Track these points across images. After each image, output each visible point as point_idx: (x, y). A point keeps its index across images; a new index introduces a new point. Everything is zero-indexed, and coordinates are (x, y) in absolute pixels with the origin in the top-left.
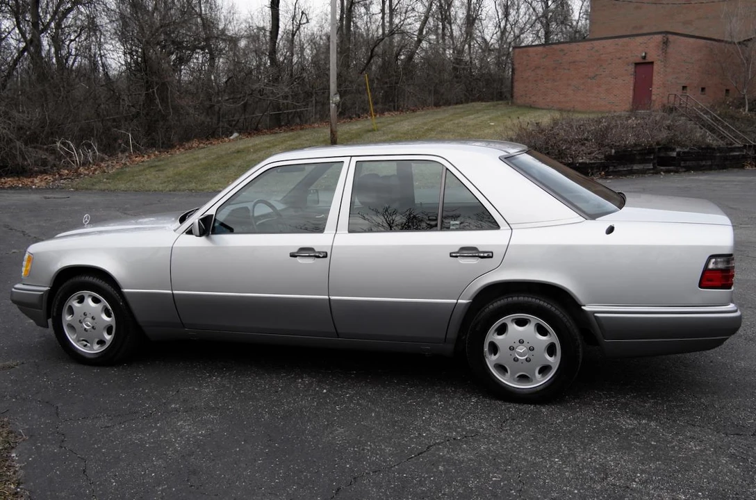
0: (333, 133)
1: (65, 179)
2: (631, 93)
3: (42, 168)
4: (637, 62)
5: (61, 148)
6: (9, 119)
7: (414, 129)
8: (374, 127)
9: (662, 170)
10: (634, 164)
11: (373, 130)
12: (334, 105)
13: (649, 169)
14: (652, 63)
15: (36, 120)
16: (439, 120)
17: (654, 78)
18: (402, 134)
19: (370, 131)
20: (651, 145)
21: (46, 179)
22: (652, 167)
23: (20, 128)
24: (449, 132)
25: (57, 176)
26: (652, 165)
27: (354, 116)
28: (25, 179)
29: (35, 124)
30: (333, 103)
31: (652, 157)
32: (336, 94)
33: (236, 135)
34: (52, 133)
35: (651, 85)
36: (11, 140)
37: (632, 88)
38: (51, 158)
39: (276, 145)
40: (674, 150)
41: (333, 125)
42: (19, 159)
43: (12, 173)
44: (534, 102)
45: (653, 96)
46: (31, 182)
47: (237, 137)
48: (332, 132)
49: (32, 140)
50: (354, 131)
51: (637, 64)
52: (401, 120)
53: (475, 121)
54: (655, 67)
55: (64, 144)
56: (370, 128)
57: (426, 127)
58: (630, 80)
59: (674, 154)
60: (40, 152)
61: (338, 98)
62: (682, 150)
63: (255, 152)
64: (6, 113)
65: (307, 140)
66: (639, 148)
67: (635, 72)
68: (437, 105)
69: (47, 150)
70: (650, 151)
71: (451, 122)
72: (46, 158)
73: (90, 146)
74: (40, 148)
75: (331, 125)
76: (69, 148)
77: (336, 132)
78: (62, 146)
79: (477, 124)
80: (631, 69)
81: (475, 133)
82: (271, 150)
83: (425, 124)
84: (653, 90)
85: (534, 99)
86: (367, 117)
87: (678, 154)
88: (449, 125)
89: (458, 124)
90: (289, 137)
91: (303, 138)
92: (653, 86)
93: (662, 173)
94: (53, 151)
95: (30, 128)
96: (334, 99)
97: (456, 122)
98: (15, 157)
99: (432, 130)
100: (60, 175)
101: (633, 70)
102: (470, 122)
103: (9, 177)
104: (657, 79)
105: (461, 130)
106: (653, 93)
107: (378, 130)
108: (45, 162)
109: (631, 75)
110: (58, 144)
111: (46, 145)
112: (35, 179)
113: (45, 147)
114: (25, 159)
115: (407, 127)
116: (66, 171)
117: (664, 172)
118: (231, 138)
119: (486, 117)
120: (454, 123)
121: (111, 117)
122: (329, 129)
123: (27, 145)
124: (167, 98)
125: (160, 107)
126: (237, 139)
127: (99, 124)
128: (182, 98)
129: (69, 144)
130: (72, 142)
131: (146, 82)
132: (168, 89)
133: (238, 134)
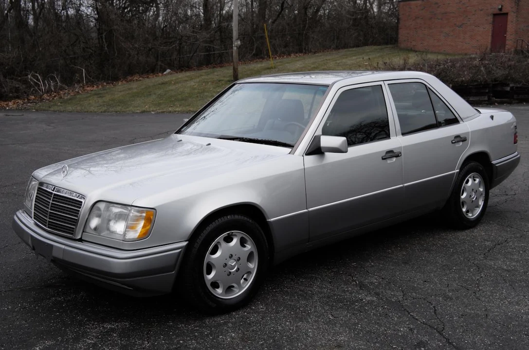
1: (31, 103)
2: (490, 38)
3: (15, 94)
4: (495, 13)
5: (31, 80)
8: (273, 65)
9: (496, 102)
10: (471, 96)
11: (272, 68)
12: (235, 48)
13: (485, 101)
14: (507, 14)
15: (13, 58)
16: (326, 60)
17: (508, 26)
19: (268, 69)
20: (486, 81)
21: (18, 102)
22: (487, 99)
25: (26, 100)
26: (487, 97)
28: (2, 103)
29: (12, 61)
30: (235, 46)
31: (487, 91)
32: (237, 39)
33: (168, 71)
34: (25, 68)
35: (505, 32)
37: (490, 34)
38: (22, 87)
39: (193, 79)
40: (508, 85)
41: (235, 64)
44: (414, 46)
45: (507, 41)
46: (6, 105)
48: (234, 69)
49: (10, 73)
50: (256, 69)
51: (495, 15)
53: (353, 62)
54: (509, 18)
55: (33, 76)
56: (270, 66)
58: (489, 28)
59: (508, 89)
60: (15, 82)
61: (239, 42)
62: (516, 86)
63: (174, 84)
65: (217, 75)
66: (475, 83)
67: (494, 21)
68: (337, 48)
69: (20, 81)
70: (485, 85)
72: (18, 87)
73: (53, 78)
74: (16, 80)
76: (38, 80)
77: (237, 69)
78: (32, 78)
79: (355, 64)
80: (490, 18)
82: (188, 82)
83: (313, 63)
84: (507, 37)
85: (414, 43)
87: (512, 88)
89: (339, 63)
90: (205, 73)
91: (215, 73)
92: (508, 33)
93: (496, 104)
94: (25, 82)
95: (8, 64)
96: (236, 43)
97: (338, 62)
100: (28, 100)
101: (492, 20)
102: (349, 62)
104: (511, 27)
106: (507, 39)
107: (275, 68)
108: (17, 90)
109: (490, 23)
110: (29, 76)
111: (20, 77)
112: (10, 103)
113: (20, 78)
115: (298, 65)
116: (33, 97)
117: (498, 103)
118: (165, 73)
120: (336, 63)
121: (71, 56)
122: (232, 67)
123: (5, 77)
124: (114, 42)
125: (106, 48)
126: (169, 73)
127: (62, 61)
128: (125, 42)
129: (37, 76)
130: (39, 75)
131: (99, 30)
132: (114, 34)
133: (170, 70)
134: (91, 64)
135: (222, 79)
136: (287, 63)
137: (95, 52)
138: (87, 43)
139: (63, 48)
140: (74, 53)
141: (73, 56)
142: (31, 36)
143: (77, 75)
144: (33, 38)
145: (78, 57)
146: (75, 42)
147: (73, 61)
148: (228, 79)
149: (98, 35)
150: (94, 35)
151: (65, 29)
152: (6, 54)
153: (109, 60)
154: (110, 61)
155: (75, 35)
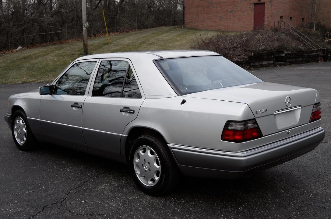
2: (253, 20)
4: (256, 3)
7: (133, 42)
9: (278, 64)
10: (264, 61)
11: (108, 44)
12: (85, 28)
13: (271, 64)
14: (264, 3)
16: (146, 37)
17: (265, 12)
18: (126, 45)
19: (105, 44)
20: (272, 50)
22: (272, 63)
24: (154, 44)
26: (272, 61)
30: (84, 27)
31: (273, 57)
32: (86, 22)
33: (20, 47)
35: (264, 16)
37: (253, 18)
39: (49, 54)
40: (283, 52)
41: (85, 41)
44: (196, 26)
45: (265, 22)
47: (21, 49)
48: (84, 44)
50: (96, 44)
51: (255, 4)
52: (123, 38)
53: (167, 38)
54: (266, 5)
56: (106, 42)
57: (139, 42)
58: (252, 13)
59: (284, 55)
61: (88, 24)
62: (288, 53)
63: (36, 58)
65: (68, 50)
66: (266, 52)
67: (255, 9)
68: (140, 28)
70: (272, 53)
71: (154, 38)
75: (84, 41)
77: (87, 45)
79: (170, 39)
80: (252, 7)
81: (169, 45)
82: (46, 57)
83: (138, 39)
84: (265, 19)
85: (196, 24)
86: (100, 36)
87: (286, 54)
88: (152, 40)
89: (158, 39)
90: (56, 48)
91: (65, 49)
92: (265, 17)
93: (278, 66)
96: (85, 25)
99: (143, 43)
101: (253, 7)
102: (165, 38)
104: (267, 13)
105: (161, 43)
106: (265, 20)
107: (111, 43)
109: (253, 10)
115: (128, 42)
117: (279, 65)
118: (17, 49)
119: (173, 35)
120: (156, 39)
122: (83, 43)
133: (22, 47)
135: (73, 53)
136: (117, 40)
148: (79, 53)
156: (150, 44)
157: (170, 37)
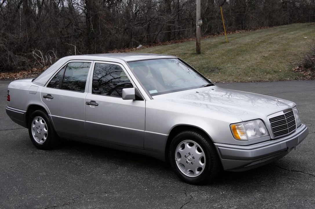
0: (198, 45)
1: (34, 74)
3: (22, 67)
5: (35, 55)
6: (5, 38)
7: (252, 41)
8: (226, 40)
11: (225, 42)
12: (198, 27)
15: (21, 38)
16: (270, 35)
18: (244, 44)
19: (223, 43)
21: (24, 73)
23: (12, 43)
24: (275, 43)
25: (30, 72)
27: (216, 33)
28: (12, 74)
29: (20, 40)
30: (198, 25)
32: (200, 19)
33: (140, 46)
34: (30, 46)
36: (6, 50)
38: (27, 61)
42: (9, 62)
43: (5, 70)
46: (15, 76)
48: (197, 43)
49: (18, 50)
50: (213, 43)
52: (245, 36)
53: (293, 36)
55: (36, 52)
56: (224, 41)
57: (260, 40)
60: (22, 57)
61: (201, 22)
64: (4, 34)
65: (182, 49)
68: (270, 26)
69: (26, 56)
71: (278, 37)
72: (25, 61)
73: (51, 54)
74: (23, 55)
75: (196, 40)
76: (40, 55)
77: (200, 44)
78: (35, 54)
79: (295, 38)
81: (293, 44)
83: (260, 38)
86: (224, 34)
88: (276, 39)
89: (282, 38)
90: (171, 47)
91: (180, 47)
94: (30, 57)
95: (17, 43)
96: (199, 23)
97: (281, 36)
98: (6, 60)
99: (264, 42)
100: (32, 71)
102: (290, 37)
103: (3, 73)
105: (284, 42)
107: (228, 42)
108: (24, 63)
110: (33, 53)
111: (26, 53)
112: (18, 74)
113: (26, 54)
114: (12, 62)
115: (247, 40)
116: (36, 69)
118: (138, 48)
119: (302, 33)
120: (279, 37)
121: (65, 36)
122: (195, 43)
123: (15, 53)
124: (98, 24)
125: (93, 29)
126: (141, 48)
127: (59, 40)
128: (107, 24)
129: (39, 52)
130: (41, 51)
131: (87, 15)
132: (98, 18)
133: (142, 46)
134: (80, 42)
135: (186, 52)
136: (237, 38)
137: (84, 32)
138: (77, 25)
139: (59, 30)
140: (68, 34)
141: (67, 36)
142: (35, 21)
143: (70, 51)
144: (37, 22)
145: (71, 37)
146: (68, 25)
147: (67, 39)
148: (192, 52)
149: (87, 19)
150: (83, 19)
151: (61, 15)
152: (16, 35)
153: (94, 38)
154: (96, 39)
155: (69, 19)
156: (271, 43)
157: (297, 35)
